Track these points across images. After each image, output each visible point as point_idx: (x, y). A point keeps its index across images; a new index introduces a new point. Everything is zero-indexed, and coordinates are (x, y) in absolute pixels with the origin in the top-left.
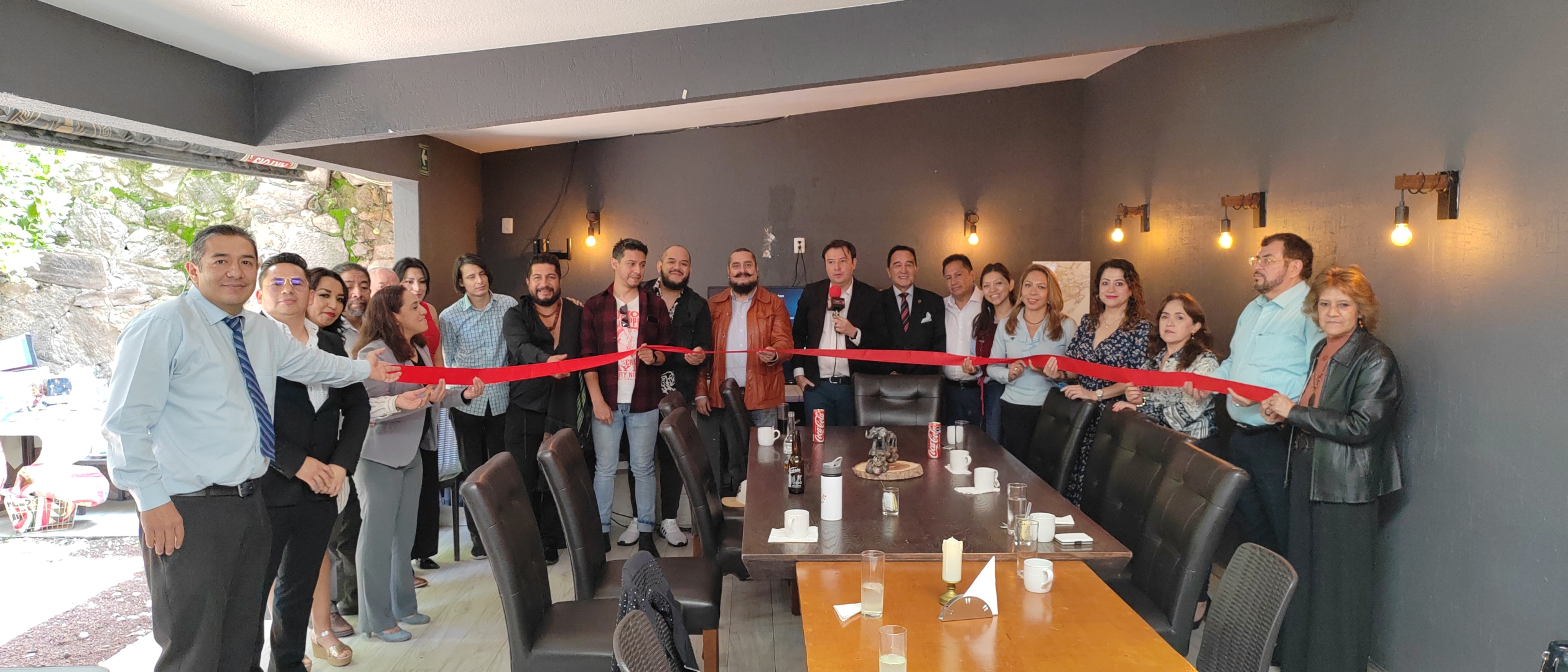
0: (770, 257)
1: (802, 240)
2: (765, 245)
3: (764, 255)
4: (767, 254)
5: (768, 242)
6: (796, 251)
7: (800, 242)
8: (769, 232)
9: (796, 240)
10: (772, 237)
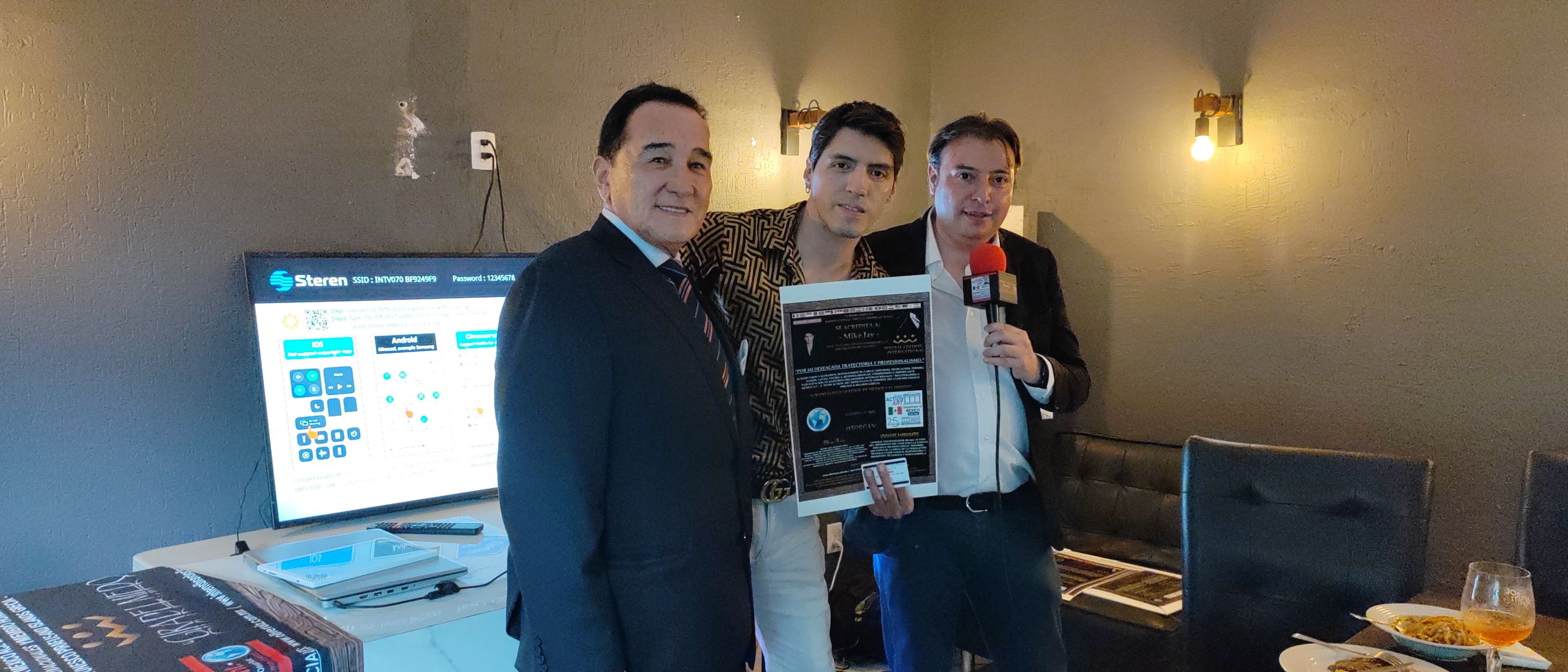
0: (415, 176)
1: (491, 137)
2: (400, 144)
3: (399, 170)
4: (405, 168)
5: (407, 137)
6: (479, 164)
7: (484, 143)
8: (410, 111)
9: (476, 137)
10: (417, 126)
